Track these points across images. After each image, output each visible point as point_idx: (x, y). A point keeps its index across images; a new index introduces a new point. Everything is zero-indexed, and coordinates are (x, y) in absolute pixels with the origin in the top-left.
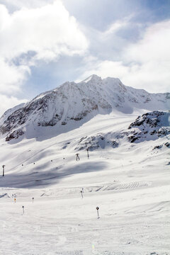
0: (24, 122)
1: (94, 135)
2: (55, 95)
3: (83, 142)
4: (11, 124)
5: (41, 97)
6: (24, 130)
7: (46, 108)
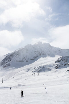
0: (10, 61)
1: (40, 66)
3: (36, 68)
4: (5, 61)
6: (10, 64)
7: (20, 55)
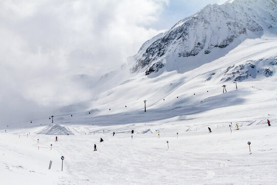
0: (163, 54)
2: (196, 20)
3: (230, 71)
4: (150, 57)
5: (180, 24)
6: (164, 62)
7: (187, 37)
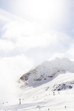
0: (27, 80)
2: (40, 67)
3: (55, 87)
7: (37, 73)
